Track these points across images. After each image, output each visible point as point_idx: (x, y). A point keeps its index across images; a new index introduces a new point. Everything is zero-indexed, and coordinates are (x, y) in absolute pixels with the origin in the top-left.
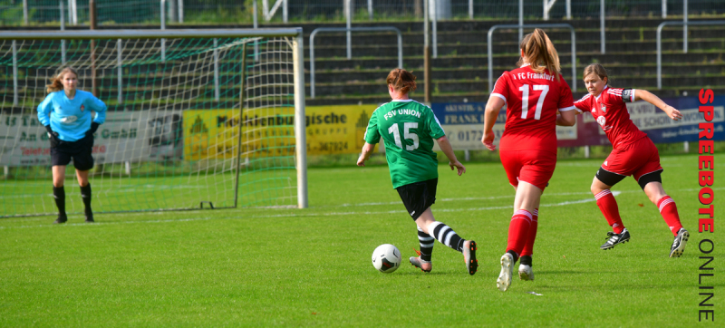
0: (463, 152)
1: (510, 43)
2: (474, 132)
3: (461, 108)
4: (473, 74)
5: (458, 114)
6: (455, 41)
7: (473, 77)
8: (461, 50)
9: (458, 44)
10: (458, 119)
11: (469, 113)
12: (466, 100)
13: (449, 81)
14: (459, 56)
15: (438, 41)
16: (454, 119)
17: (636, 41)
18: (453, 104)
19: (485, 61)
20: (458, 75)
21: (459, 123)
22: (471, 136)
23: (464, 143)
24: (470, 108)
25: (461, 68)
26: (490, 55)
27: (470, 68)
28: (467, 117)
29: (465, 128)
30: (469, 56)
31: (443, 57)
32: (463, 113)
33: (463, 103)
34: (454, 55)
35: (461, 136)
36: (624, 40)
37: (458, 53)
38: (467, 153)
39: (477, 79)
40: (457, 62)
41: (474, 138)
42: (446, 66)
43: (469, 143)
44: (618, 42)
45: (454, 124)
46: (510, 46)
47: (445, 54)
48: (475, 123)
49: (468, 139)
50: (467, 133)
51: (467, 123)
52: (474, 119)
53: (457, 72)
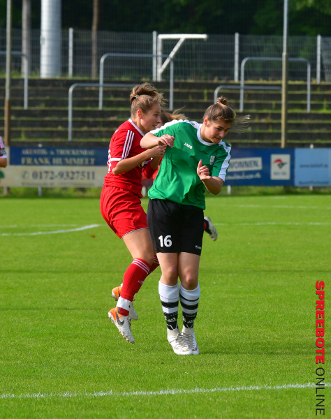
0: (37, 189)
1: (92, 99)
2: (47, 172)
3: (35, 152)
4: (56, 124)
5: (33, 156)
6: (45, 95)
7: (57, 126)
8: (48, 103)
9: (48, 98)
10: (33, 161)
11: (43, 156)
12: (40, 146)
13: (35, 129)
14: (47, 108)
15: (29, 96)
16: (29, 160)
17: (201, 101)
18: (29, 148)
19: (66, 113)
20: (44, 124)
21: (33, 164)
22: (44, 175)
23: (38, 181)
24: (44, 152)
25: (47, 119)
26: (70, 108)
27: (55, 118)
28: (41, 160)
29: (38, 169)
30: (54, 108)
31: (32, 108)
32: (38, 156)
33: (38, 148)
34: (42, 107)
35: (35, 175)
36: (191, 100)
37: (47, 105)
38: (40, 190)
39: (60, 128)
40: (44, 113)
41: (46, 177)
42: (35, 116)
43: (42, 181)
44: (185, 101)
45: (29, 165)
46: (92, 101)
47: (34, 105)
48: (47, 165)
49: (41, 177)
50: (41, 173)
51: (40, 164)
52: (47, 161)
53: (42, 121)
